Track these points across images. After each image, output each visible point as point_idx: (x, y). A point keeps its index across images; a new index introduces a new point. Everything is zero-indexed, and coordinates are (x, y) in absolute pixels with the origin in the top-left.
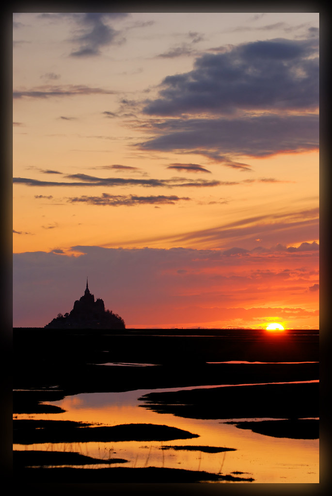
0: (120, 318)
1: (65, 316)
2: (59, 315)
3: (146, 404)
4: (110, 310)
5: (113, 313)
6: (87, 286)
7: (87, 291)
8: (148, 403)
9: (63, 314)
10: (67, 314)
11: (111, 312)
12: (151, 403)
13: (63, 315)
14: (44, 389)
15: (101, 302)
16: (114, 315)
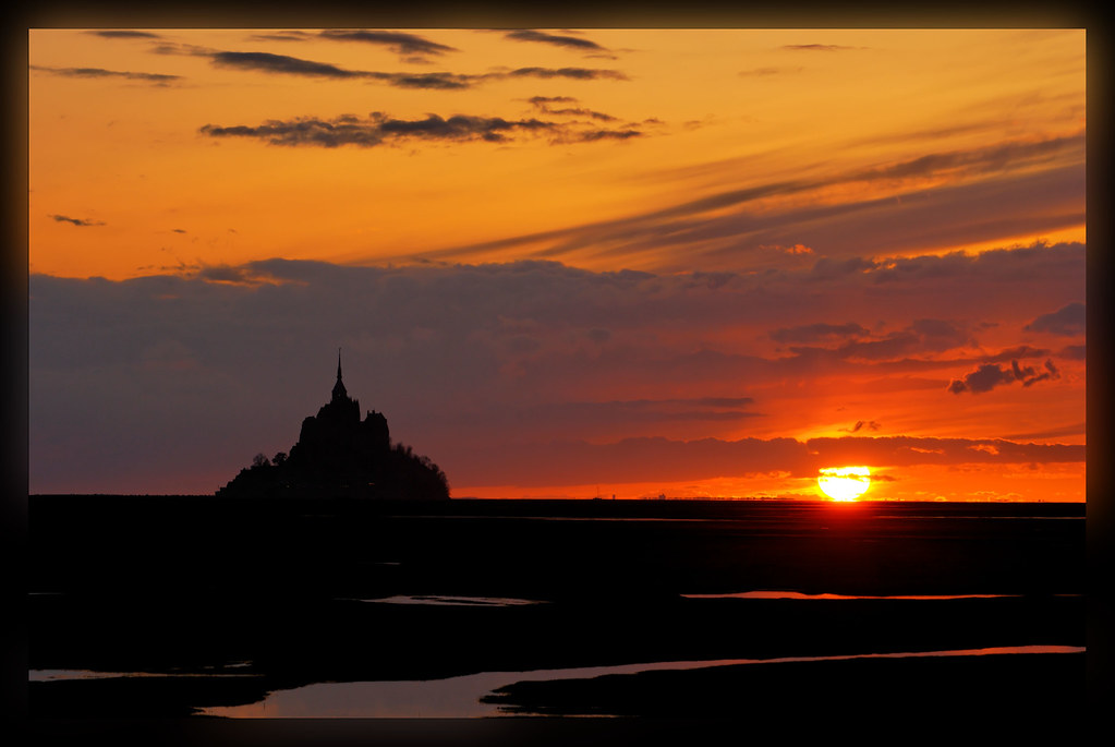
0: (435, 468)
1: (274, 461)
2: (258, 458)
3: (504, 715)
4: (405, 445)
5: (413, 452)
6: (339, 377)
7: (339, 389)
8: (508, 710)
9: (271, 457)
10: (280, 456)
11: (410, 449)
12: (516, 711)
13: (270, 460)
14: (210, 672)
15: (377, 421)
16: (416, 459)
